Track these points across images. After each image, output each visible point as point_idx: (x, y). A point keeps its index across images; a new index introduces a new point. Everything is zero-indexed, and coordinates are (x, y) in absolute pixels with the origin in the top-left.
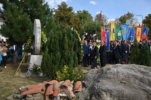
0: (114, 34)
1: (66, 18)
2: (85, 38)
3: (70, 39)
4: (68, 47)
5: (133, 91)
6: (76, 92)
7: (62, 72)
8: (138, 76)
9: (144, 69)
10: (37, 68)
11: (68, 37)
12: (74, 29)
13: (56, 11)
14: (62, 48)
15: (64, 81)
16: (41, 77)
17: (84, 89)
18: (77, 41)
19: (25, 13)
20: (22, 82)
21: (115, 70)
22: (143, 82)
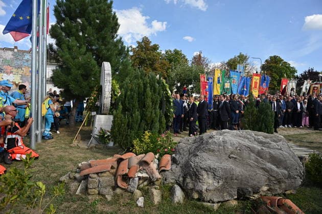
0: (219, 85)
1: (149, 61)
2: (176, 90)
5: (246, 170)
6: (162, 171)
7: (142, 141)
8: (254, 148)
9: (264, 137)
10: (105, 134)
11: (151, 89)
12: (160, 77)
13: (133, 50)
14: (143, 105)
15: (144, 154)
16: (109, 148)
17: (174, 167)
18: (164, 95)
19: (88, 53)
20: (82, 155)
21: (221, 139)
22: (261, 157)
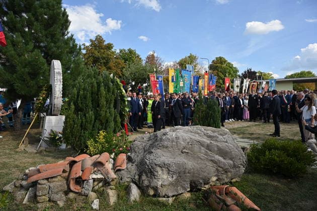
1: (103, 59)
2: (130, 89)
3: (109, 91)
4: (105, 103)
5: (198, 164)
6: (117, 171)
7: (96, 142)
8: (204, 142)
9: (212, 131)
10: (56, 136)
11: (105, 88)
12: (114, 76)
13: (86, 48)
14: (97, 105)
15: (99, 155)
16: (62, 151)
17: (130, 165)
18: (118, 94)
19: (36, 50)
20: (30, 160)
21: (173, 135)
22: (210, 151)
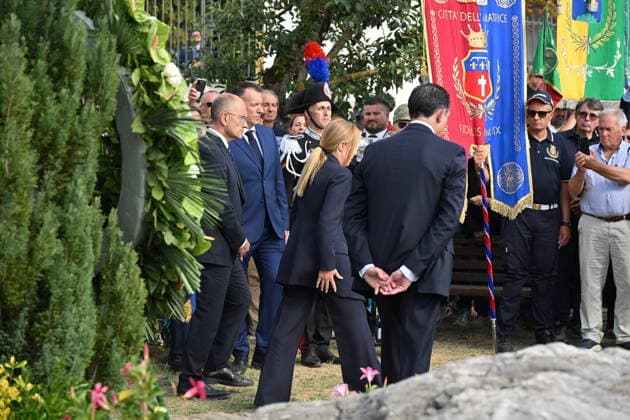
3: (59, 75)
4: (28, 160)
11: (32, 55)
18: (132, 99)
